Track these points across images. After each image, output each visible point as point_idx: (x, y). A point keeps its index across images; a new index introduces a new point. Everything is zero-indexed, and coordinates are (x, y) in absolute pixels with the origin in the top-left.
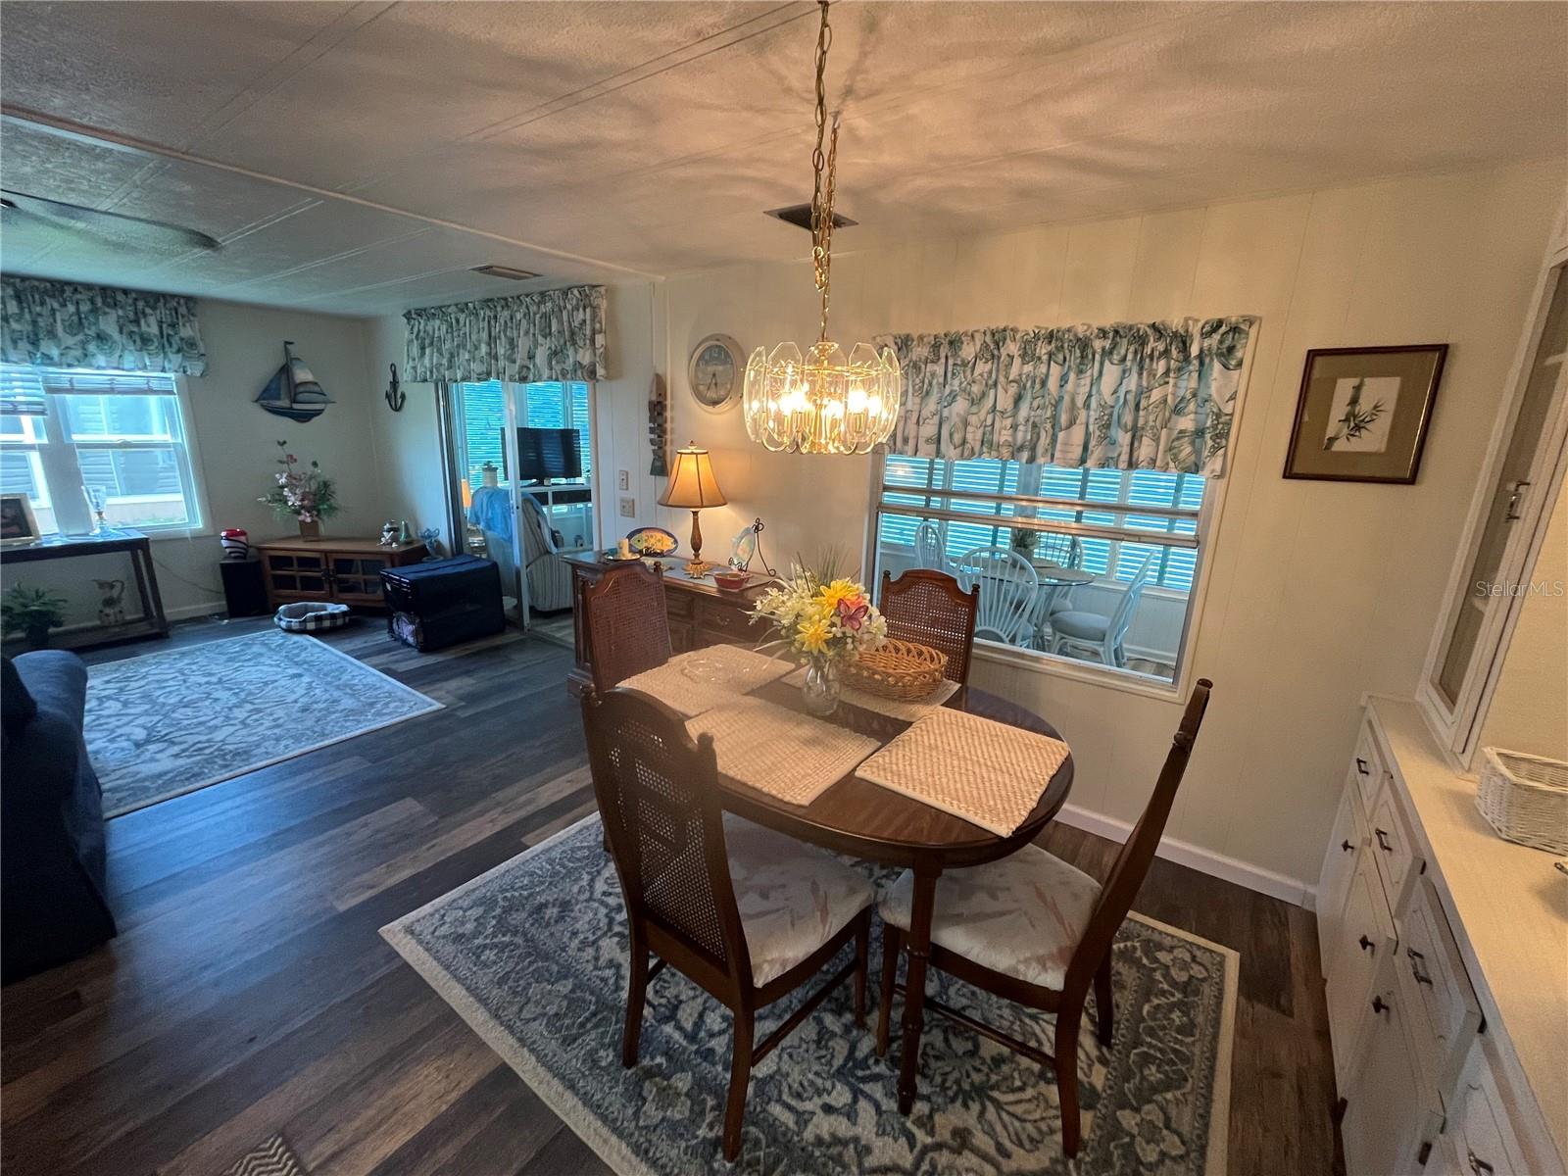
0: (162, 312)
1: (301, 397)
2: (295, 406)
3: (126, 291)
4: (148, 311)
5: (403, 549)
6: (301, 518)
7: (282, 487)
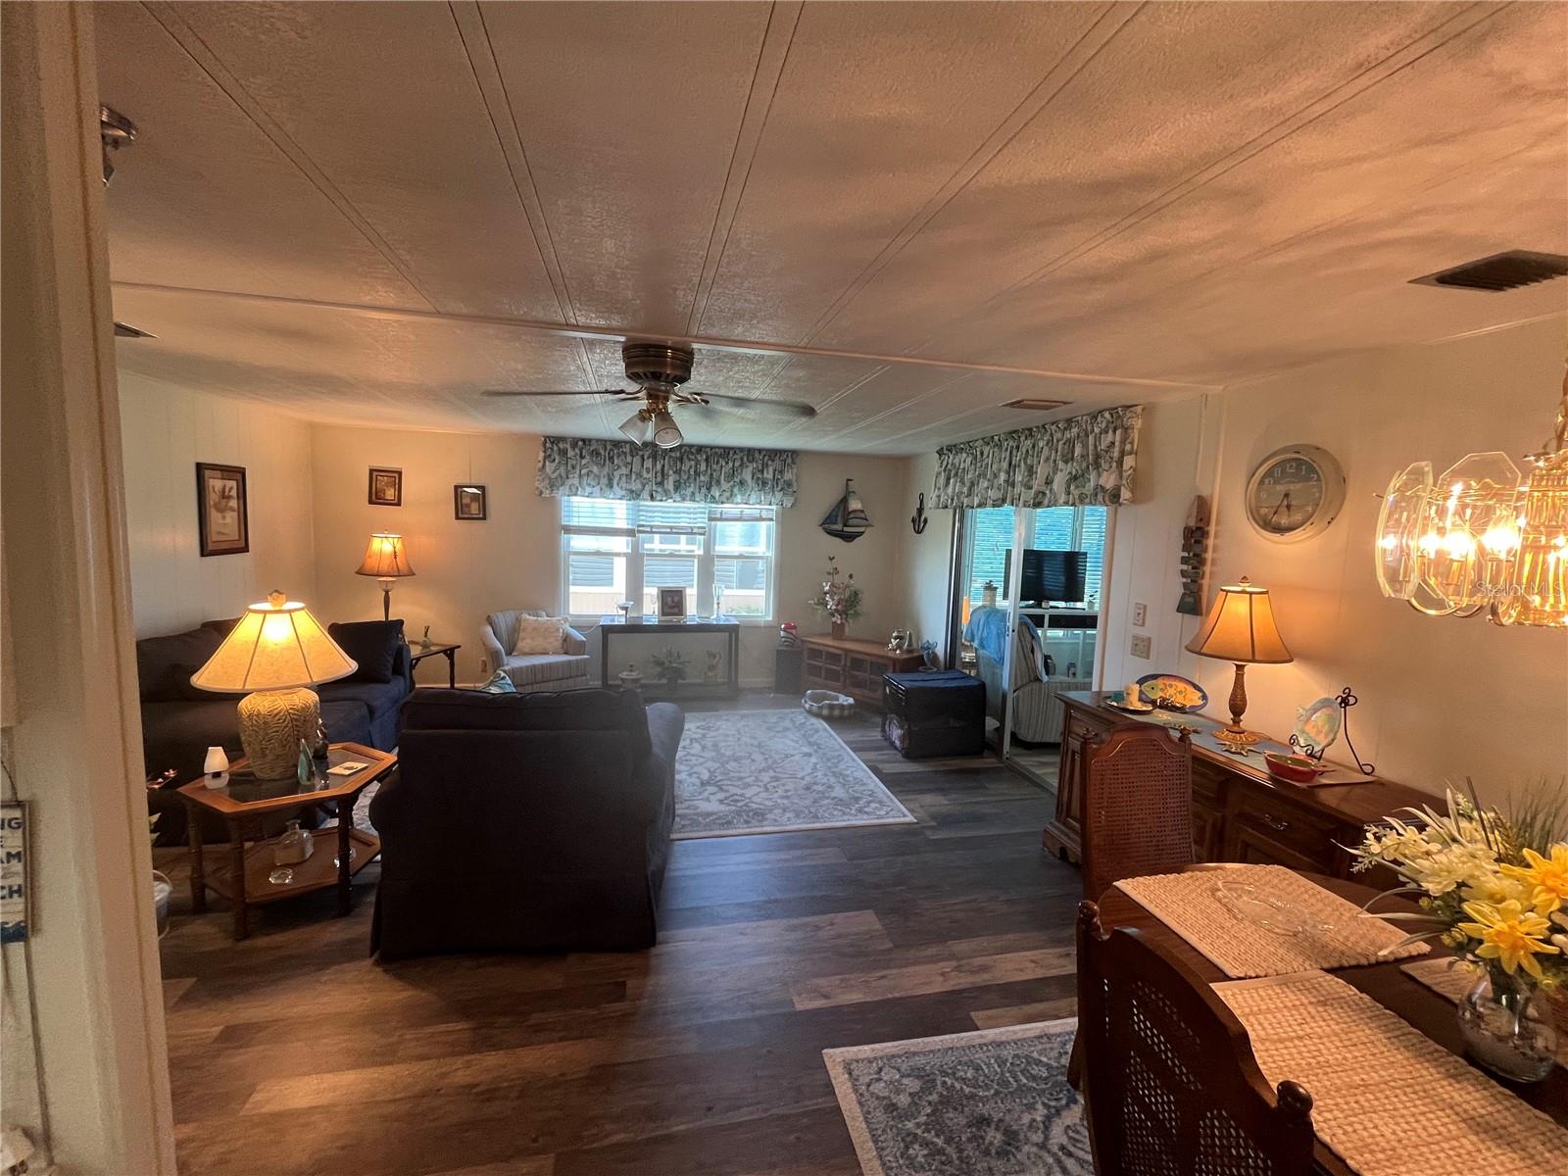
0: (778, 463)
1: (851, 522)
2: (846, 529)
3: (760, 451)
4: (770, 463)
5: (905, 656)
6: (834, 619)
7: (826, 593)
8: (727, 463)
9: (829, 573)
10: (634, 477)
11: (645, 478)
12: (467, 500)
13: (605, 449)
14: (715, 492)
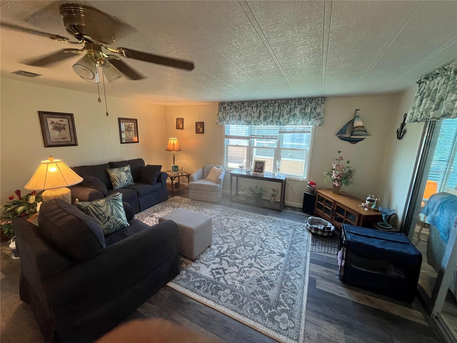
0: (313, 104)
1: (355, 133)
2: (352, 137)
4: (309, 104)
6: (334, 183)
8: (288, 107)
9: (337, 159)
10: (248, 115)
11: (253, 116)
12: (199, 127)
13: (239, 105)
14: (281, 120)
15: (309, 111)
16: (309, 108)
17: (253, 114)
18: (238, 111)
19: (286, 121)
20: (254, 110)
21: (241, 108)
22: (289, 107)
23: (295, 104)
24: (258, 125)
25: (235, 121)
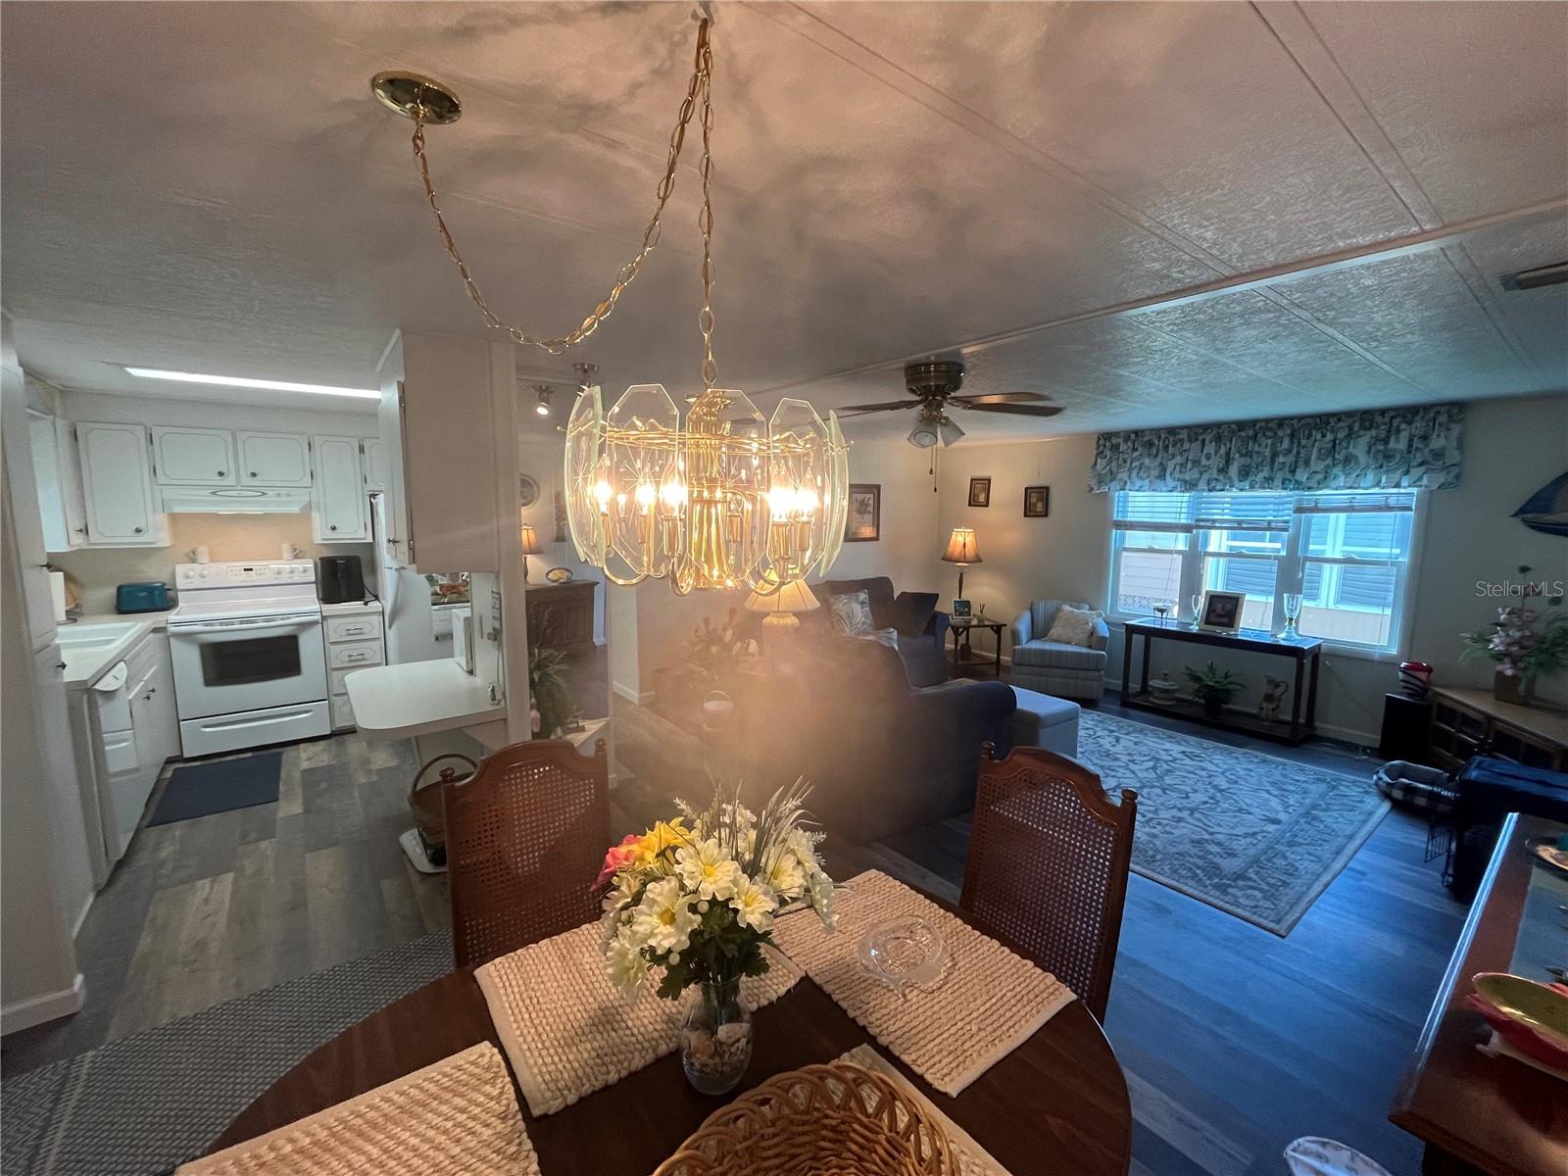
6: (1500, 668)
8: (1324, 436)
10: (1189, 465)
11: (1204, 466)
12: (1034, 500)
13: (1160, 437)
14: (1302, 475)
15: (1402, 445)
16: (1404, 436)
17: (1204, 462)
18: (1157, 455)
19: (1320, 477)
20: (1210, 448)
21: (1168, 446)
22: (1329, 437)
23: (1351, 428)
24: (1223, 490)
25: (1148, 480)
